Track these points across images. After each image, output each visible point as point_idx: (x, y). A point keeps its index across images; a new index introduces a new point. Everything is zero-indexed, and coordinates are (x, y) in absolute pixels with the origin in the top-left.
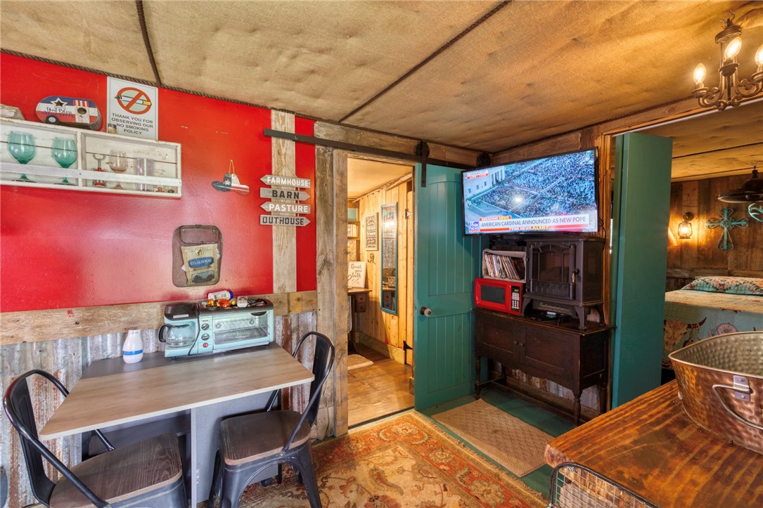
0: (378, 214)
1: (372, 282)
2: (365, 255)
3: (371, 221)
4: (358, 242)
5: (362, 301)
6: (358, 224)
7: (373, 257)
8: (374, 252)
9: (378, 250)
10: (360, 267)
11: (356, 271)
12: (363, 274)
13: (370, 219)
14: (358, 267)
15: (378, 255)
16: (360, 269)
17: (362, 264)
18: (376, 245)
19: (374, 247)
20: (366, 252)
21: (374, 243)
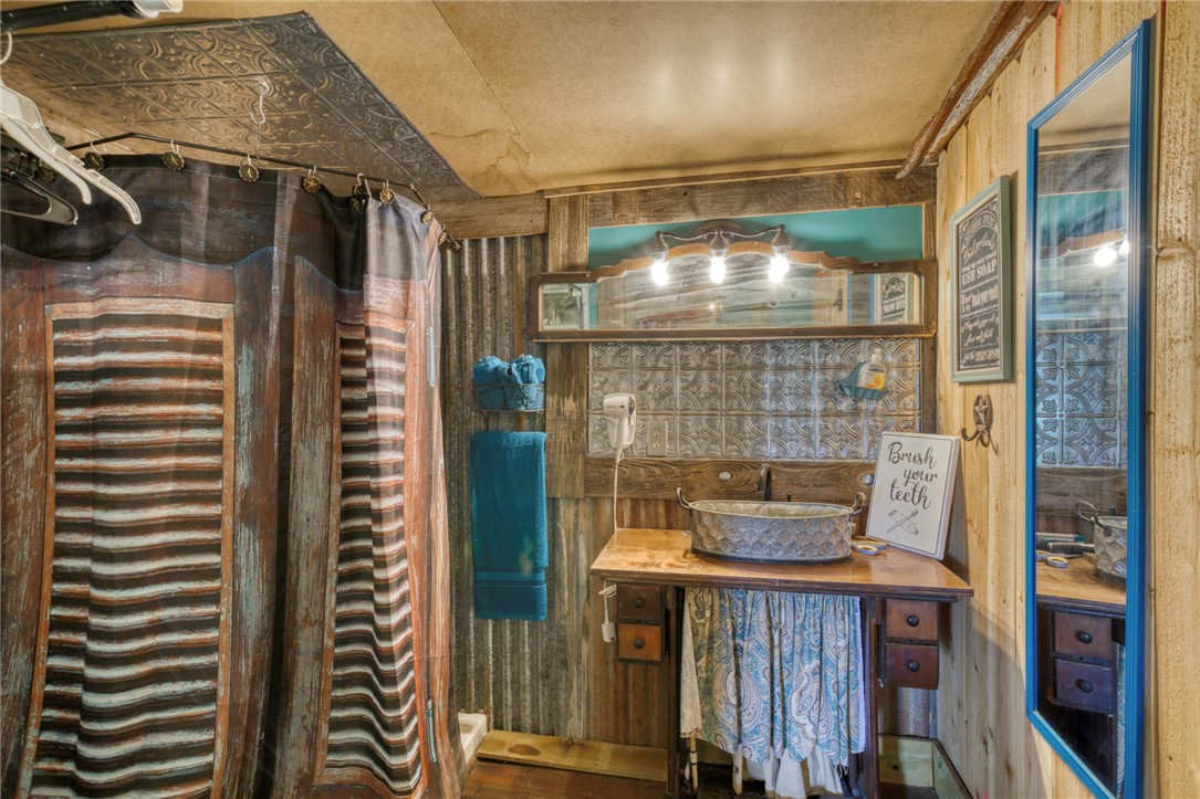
0: (1010, 184)
1: (982, 542)
2: (955, 403)
3: (979, 236)
4: (930, 349)
5: (912, 632)
6: (925, 267)
7: (985, 415)
8: (993, 390)
9: (1010, 378)
10: (928, 458)
11: (910, 476)
12: (938, 494)
13: (976, 226)
14: (918, 459)
15: (1010, 402)
16: (924, 468)
17: (941, 448)
18: (998, 353)
19: (990, 362)
20: (959, 390)
21: (991, 344)
